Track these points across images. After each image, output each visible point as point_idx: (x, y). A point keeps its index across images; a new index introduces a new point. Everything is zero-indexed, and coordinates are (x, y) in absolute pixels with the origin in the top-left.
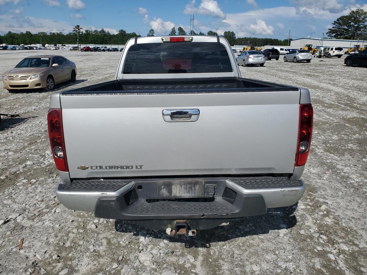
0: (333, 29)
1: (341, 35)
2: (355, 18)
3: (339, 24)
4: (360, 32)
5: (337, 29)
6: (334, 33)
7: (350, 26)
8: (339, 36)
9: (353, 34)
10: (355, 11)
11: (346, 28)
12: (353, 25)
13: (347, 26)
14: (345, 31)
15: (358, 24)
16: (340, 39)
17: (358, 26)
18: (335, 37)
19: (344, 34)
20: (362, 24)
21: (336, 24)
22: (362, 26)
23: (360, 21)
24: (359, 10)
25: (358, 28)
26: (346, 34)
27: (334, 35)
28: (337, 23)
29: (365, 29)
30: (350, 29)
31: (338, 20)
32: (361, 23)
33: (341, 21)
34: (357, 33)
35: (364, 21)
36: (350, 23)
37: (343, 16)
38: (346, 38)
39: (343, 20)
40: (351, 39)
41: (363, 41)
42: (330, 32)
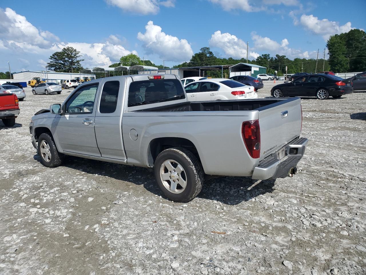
0: (51, 63)
1: (59, 68)
2: (68, 54)
3: (56, 59)
4: (75, 66)
5: (55, 63)
6: (53, 67)
7: (66, 61)
8: (58, 70)
9: (70, 68)
10: (66, 49)
11: (63, 62)
12: (68, 61)
13: (63, 61)
14: (62, 66)
15: (72, 60)
16: (60, 72)
17: (72, 61)
18: (55, 70)
19: (62, 68)
20: (75, 60)
21: (52, 59)
22: (75, 61)
23: (73, 57)
24: (69, 48)
25: (72, 63)
26: (64, 68)
27: (54, 68)
28: (54, 58)
29: (78, 64)
30: (66, 64)
31: (53, 55)
32: (73, 59)
33: (56, 56)
34: (73, 67)
35: (76, 57)
36: (65, 58)
37: (57, 52)
38: (65, 71)
39: (57, 56)
40: (69, 73)
41: (83, 74)
42: (49, 66)
